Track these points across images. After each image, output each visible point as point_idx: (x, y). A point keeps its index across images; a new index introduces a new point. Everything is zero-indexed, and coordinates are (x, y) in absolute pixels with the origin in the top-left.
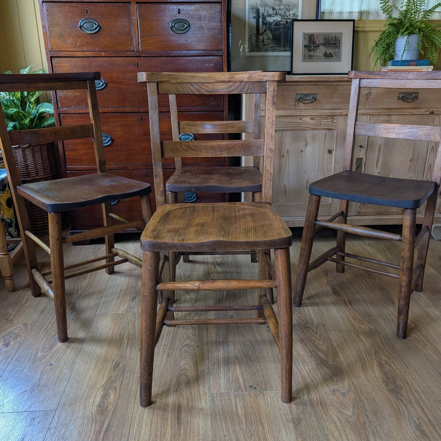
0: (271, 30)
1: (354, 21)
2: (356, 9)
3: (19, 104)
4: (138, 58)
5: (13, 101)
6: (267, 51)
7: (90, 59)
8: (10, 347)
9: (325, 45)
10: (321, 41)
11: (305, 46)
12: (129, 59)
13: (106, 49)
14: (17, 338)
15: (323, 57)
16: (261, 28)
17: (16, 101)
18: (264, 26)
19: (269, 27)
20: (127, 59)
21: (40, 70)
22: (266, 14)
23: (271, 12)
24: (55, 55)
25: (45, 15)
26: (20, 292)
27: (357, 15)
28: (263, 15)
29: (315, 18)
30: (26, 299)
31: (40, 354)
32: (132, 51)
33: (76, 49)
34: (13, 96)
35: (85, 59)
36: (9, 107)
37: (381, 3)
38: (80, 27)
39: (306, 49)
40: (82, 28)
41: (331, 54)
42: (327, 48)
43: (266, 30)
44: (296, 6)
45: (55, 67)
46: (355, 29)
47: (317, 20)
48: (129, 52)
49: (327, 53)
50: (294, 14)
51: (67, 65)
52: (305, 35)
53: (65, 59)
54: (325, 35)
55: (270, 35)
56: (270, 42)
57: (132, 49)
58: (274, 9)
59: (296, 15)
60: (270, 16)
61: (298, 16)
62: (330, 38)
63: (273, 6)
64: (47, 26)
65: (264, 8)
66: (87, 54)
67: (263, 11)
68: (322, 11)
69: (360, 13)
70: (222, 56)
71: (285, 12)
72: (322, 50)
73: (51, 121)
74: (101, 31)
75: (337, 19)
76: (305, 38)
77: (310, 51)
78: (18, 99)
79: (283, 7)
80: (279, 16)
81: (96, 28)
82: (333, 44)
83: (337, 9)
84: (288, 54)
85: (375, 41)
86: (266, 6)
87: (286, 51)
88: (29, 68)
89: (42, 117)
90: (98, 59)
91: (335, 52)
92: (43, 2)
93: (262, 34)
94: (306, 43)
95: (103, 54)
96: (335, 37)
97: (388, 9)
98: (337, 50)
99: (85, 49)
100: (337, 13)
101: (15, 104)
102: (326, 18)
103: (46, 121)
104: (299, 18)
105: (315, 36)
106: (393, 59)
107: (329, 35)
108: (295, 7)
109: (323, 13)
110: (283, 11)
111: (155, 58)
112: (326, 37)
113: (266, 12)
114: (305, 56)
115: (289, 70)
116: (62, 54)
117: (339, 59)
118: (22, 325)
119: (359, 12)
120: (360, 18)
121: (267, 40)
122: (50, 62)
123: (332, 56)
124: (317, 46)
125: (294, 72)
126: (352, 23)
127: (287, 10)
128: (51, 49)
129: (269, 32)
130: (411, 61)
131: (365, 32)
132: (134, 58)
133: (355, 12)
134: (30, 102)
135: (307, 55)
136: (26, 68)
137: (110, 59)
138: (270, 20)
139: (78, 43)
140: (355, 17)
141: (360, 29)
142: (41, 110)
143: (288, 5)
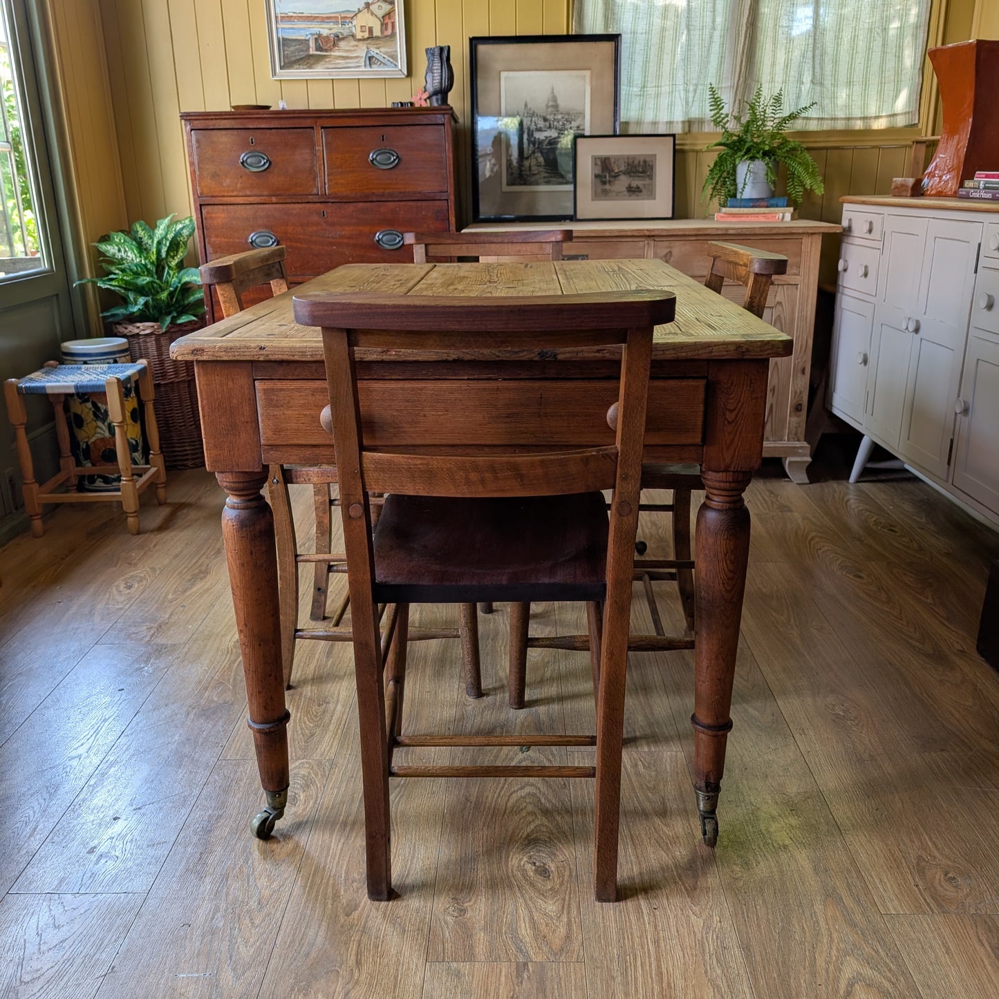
0: (542, 153)
1: (674, 136)
2: (679, 116)
3: (154, 270)
4: (324, 205)
5: (145, 265)
6: (538, 184)
7: (256, 206)
8: (133, 589)
9: (628, 173)
10: (623, 168)
11: (596, 176)
12: (311, 205)
13: (278, 193)
14: (141, 581)
15: (626, 193)
16: (525, 150)
17: (149, 266)
18: (531, 145)
19: (538, 148)
20: (308, 205)
21: (186, 219)
22: (533, 127)
23: (541, 124)
24: (206, 203)
25: (194, 148)
26: (147, 535)
27: (680, 126)
28: (529, 129)
29: (612, 133)
30: (154, 543)
31: (170, 597)
32: (315, 195)
33: (235, 194)
34: (145, 259)
35: (248, 207)
36: (139, 274)
37: (711, 110)
38: (242, 163)
39: (598, 180)
40: (245, 164)
41: (638, 187)
42: (631, 179)
43: (534, 152)
44: (582, 114)
45: (206, 219)
46: (677, 147)
47: (615, 136)
48: (311, 197)
49: (632, 185)
50: (578, 127)
51: (223, 215)
52: (596, 159)
53: (221, 207)
54: (628, 158)
55: (541, 159)
56: (541, 169)
57: (315, 191)
58: (545, 120)
59: (581, 128)
60: (540, 130)
61: (584, 130)
62: (636, 162)
63: (544, 115)
64: (196, 162)
65: (530, 119)
66: (251, 199)
67: (529, 123)
68: (622, 120)
69: (687, 125)
70: (447, 200)
71: (564, 124)
72: (623, 181)
73: (199, 295)
74: (272, 167)
75: (649, 133)
76: (596, 164)
77: (604, 183)
78: (152, 263)
79: (560, 117)
80: (553, 130)
81: (265, 164)
82: (642, 173)
83: (649, 116)
84: (570, 187)
85: (709, 166)
86: (533, 115)
87: (567, 183)
88: (169, 218)
89: (186, 289)
90: (267, 206)
91: (644, 185)
92: (192, 130)
93: (527, 158)
94: (598, 171)
95: (274, 199)
96: (645, 161)
97: (723, 119)
98: (647, 181)
99: (248, 193)
100: (649, 123)
101: (148, 270)
102: (631, 131)
103: (193, 295)
104: (587, 133)
105: (612, 160)
106: (735, 196)
107: (634, 157)
108: (579, 117)
109: (627, 123)
110: (561, 123)
111: (348, 204)
112: (631, 161)
113: (533, 124)
114: (595, 191)
115: (571, 212)
116: (216, 200)
117: (651, 195)
118: (148, 569)
119: (683, 122)
120: (687, 129)
121: (536, 168)
122: (199, 212)
123: (641, 191)
124: (616, 176)
125: (579, 217)
126: (671, 139)
127: (567, 121)
128: (201, 194)
129: (540, 154)
130: (758, 200)
131: (697, 152)
132: (318, 205)
133: (677, 122)
134: (169, 267)
135: (599, 190)
136: (167, 216)
137: (283, 206)
138: (540, 136)
139: (239, 185)
140: (678, 130)
141: (687, 148)
142: (186, 279)
143: (569, 114)
